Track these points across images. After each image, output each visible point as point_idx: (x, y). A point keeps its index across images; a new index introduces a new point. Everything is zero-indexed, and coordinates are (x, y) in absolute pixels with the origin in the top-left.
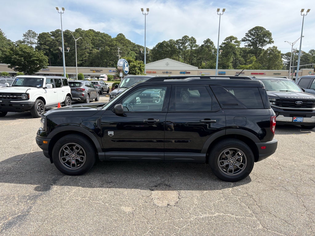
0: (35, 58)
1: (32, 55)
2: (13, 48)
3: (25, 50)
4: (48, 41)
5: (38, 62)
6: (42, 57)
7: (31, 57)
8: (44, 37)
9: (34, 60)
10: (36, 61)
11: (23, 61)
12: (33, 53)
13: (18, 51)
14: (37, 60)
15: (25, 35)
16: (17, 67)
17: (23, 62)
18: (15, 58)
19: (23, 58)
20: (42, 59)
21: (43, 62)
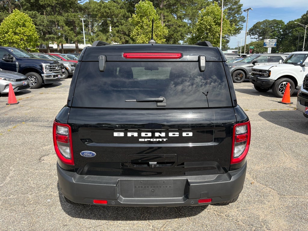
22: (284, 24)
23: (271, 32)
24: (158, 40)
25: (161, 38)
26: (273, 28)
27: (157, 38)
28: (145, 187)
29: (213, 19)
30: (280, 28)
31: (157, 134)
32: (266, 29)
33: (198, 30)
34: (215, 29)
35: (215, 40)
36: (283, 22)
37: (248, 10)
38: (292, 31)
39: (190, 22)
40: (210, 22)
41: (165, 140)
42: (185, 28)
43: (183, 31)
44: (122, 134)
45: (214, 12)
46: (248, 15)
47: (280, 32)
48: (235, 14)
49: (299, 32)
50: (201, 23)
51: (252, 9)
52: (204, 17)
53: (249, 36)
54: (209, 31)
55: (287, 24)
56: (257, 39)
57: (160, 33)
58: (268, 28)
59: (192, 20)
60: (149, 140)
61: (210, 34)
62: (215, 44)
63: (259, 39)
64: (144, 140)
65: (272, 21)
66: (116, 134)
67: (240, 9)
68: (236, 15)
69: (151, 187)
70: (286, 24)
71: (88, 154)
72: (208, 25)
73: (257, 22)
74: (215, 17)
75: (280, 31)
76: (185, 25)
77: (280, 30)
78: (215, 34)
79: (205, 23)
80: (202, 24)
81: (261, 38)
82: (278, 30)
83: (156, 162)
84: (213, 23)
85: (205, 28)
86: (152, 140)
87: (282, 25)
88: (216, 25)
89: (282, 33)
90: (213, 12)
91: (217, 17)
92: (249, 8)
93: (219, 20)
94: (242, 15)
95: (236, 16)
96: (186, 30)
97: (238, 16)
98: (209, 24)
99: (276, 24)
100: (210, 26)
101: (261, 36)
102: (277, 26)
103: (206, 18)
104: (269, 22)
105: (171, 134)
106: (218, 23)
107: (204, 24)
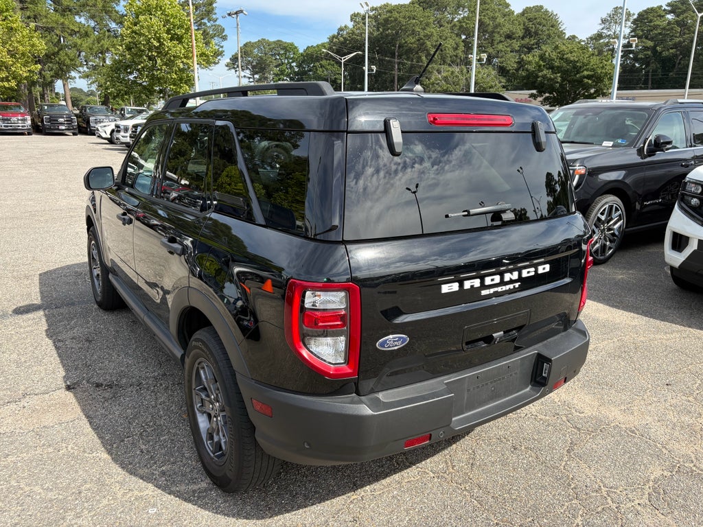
0: (586, 73)
1: (581, 67)
2: (545, 54)
3: (569, 55)
4: (656, 27)
5: (590, 82)
6: (603, 67)
7: (578, 70)
8: (647, 18)
9: (585, 77)
10: (586, 80)
11: (557, 82)
12: (585, 61)
13: (554, 60)
14: (588, 77)
15: (603, 21)
16: (547, 95)
17: (558, 85)
18: (544, 77)
19: (559, 75)
20: (601, 73)
21: (602, 81)
22: (298, 51)
23: (276, 67)
24: (19, 65)
25: (27, 62)
26: (278, 57)
27: (14, 60)
28: (483, 385)
29: (164, 26)
30: (291, 59)
31: (507, 277)
32: (264, 58)
33: (129, 48)
34: (170, 50)
35: (174, 76)
36: (296, 48)
37: (236, 13)
38: (313, 66)
39: (92, 23)
40: (157, 32)
41: (517, 285)
42: (90, 40)
43: (85, 46)
44: (455, 287)
45: (163, 8)
46: (238, 25)
47: (291, 67)
48: (202, 19)
49: (327, 69)
50: (133, 32)
51: (244, 12)
52: (142, 18)
53: (233, 70)
54: (158, 53)
55: (305, 51)
56: (249, 78)
57: (21, 48)
58: (268, 58)
59: (98, 19)
60: (496, 289)
61: (161, 60)
62: (174, 85)
63: (254, 79)
64: (488, 293)
65: (274, 42)
66: (445, 289)
67: (213, 9)
68: (205, 21)
69: (491, 383)
70: (301, 51)
71: (394, 341)
72: (154, 39)
73: (245, 43)
74: (168, 21)
75: (292, 64)
76: (86, 32)
77: (292, 62)
78: (173, 61)
79: (145, 31)
80: (136, 33)
81: (257, 76)
82: (289, 63)
83: (502, 332)
84: (165, 35)
85: (147, 43)
86: (499, 289)
87: (294, 54)
88: (171, 39)
89: (297, 70)
90: (161, 9)
91: (172, 20)
92: (239, 9)
93: (178, 28)
94: (217, 23)
95: (205, 24)
96: (93, 44)
97: (208, 24)
98: (155, 35)
99: (283, 49)
100: (158, 40)
101: (256, 73)
102: (286, 54)
103: (146, 20)
104: (269, 44)
105: (525, 274)
106: (175, 34)
107: (144, 35)
